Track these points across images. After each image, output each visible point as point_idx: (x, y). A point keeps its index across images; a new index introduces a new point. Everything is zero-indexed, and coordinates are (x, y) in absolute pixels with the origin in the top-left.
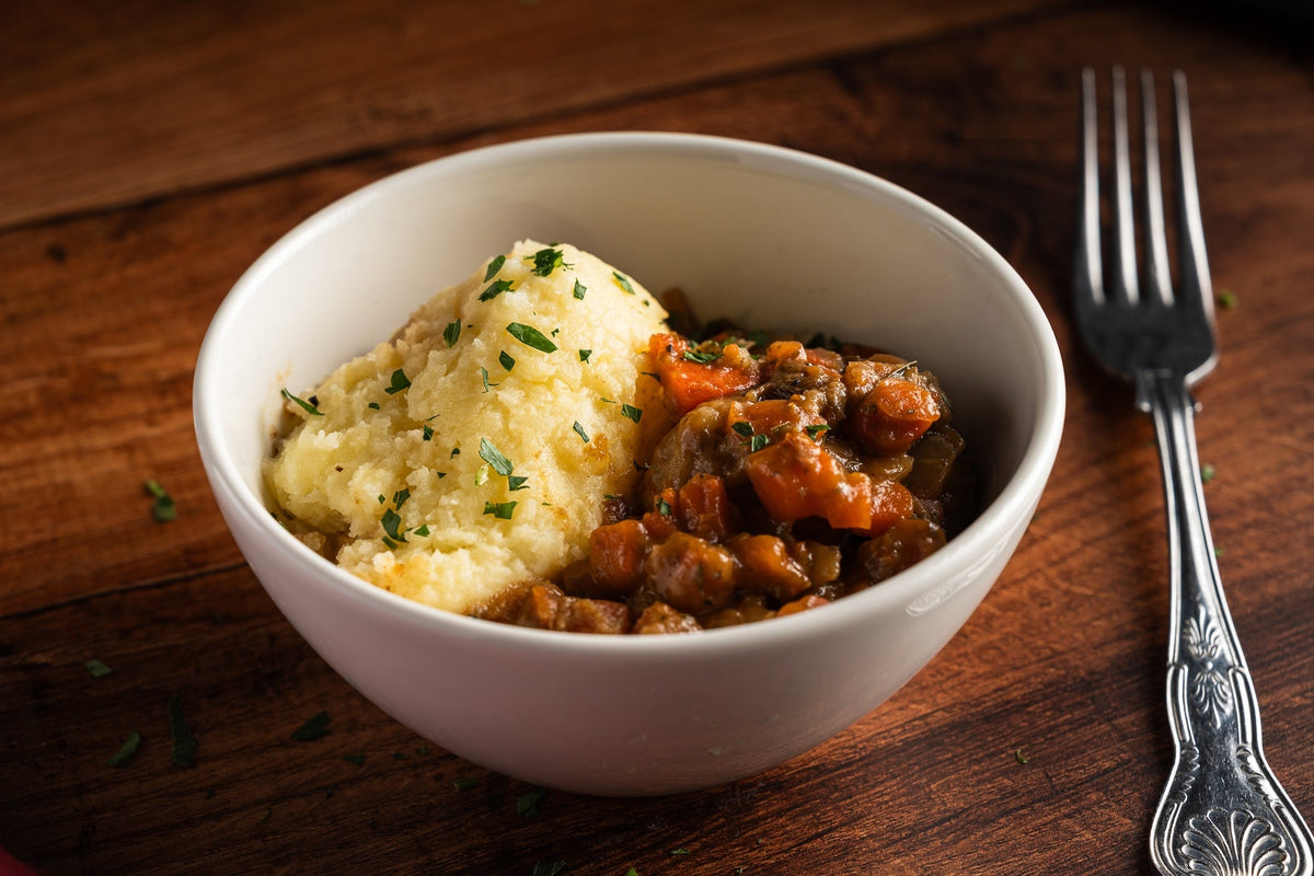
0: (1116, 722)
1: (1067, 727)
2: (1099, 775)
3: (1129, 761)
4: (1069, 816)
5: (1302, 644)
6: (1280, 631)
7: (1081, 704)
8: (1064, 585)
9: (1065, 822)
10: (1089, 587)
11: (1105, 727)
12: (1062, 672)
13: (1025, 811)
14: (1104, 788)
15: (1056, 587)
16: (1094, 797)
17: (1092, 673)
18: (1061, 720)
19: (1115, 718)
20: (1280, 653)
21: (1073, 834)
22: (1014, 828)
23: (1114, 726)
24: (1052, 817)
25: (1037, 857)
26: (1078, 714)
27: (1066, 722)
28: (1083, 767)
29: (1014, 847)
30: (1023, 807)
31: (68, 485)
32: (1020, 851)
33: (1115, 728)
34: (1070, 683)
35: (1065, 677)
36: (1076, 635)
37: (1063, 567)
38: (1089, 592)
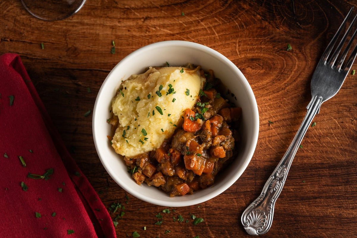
0: (256, 181)
1: (247, 179)
2: (246, 192)
3: (253, 191)
4: (235, 198)
5: (302, 177)
6: (300, 172)
7: (253, 174)
8: (267, 143)
9: (234, 200)
10: (272, 146)
11: (254, 181)
12: (254, 165)
13: (228, 194)
14: (245, 195)
15: (266, 143)
16: (242, 196)
17: (259, 168)
18: (247, 176)
19: (257, 180)
20: (296, 177)
21: (234, 203)
22: (225, 197)
23: (255, 182)
24: (232, 197)
25: (225, 205)
26: (251, 176)
27: (248, 178)
28: (244, 189)
29: (222, 201)
30: (229, 193)
31: (98, 35)
32: (223, 202)
33: (255, 183)
34: (254, 168)
35: (254, 166)
36: (262, 157)
37: (270, 138)
38: (271, 147)
